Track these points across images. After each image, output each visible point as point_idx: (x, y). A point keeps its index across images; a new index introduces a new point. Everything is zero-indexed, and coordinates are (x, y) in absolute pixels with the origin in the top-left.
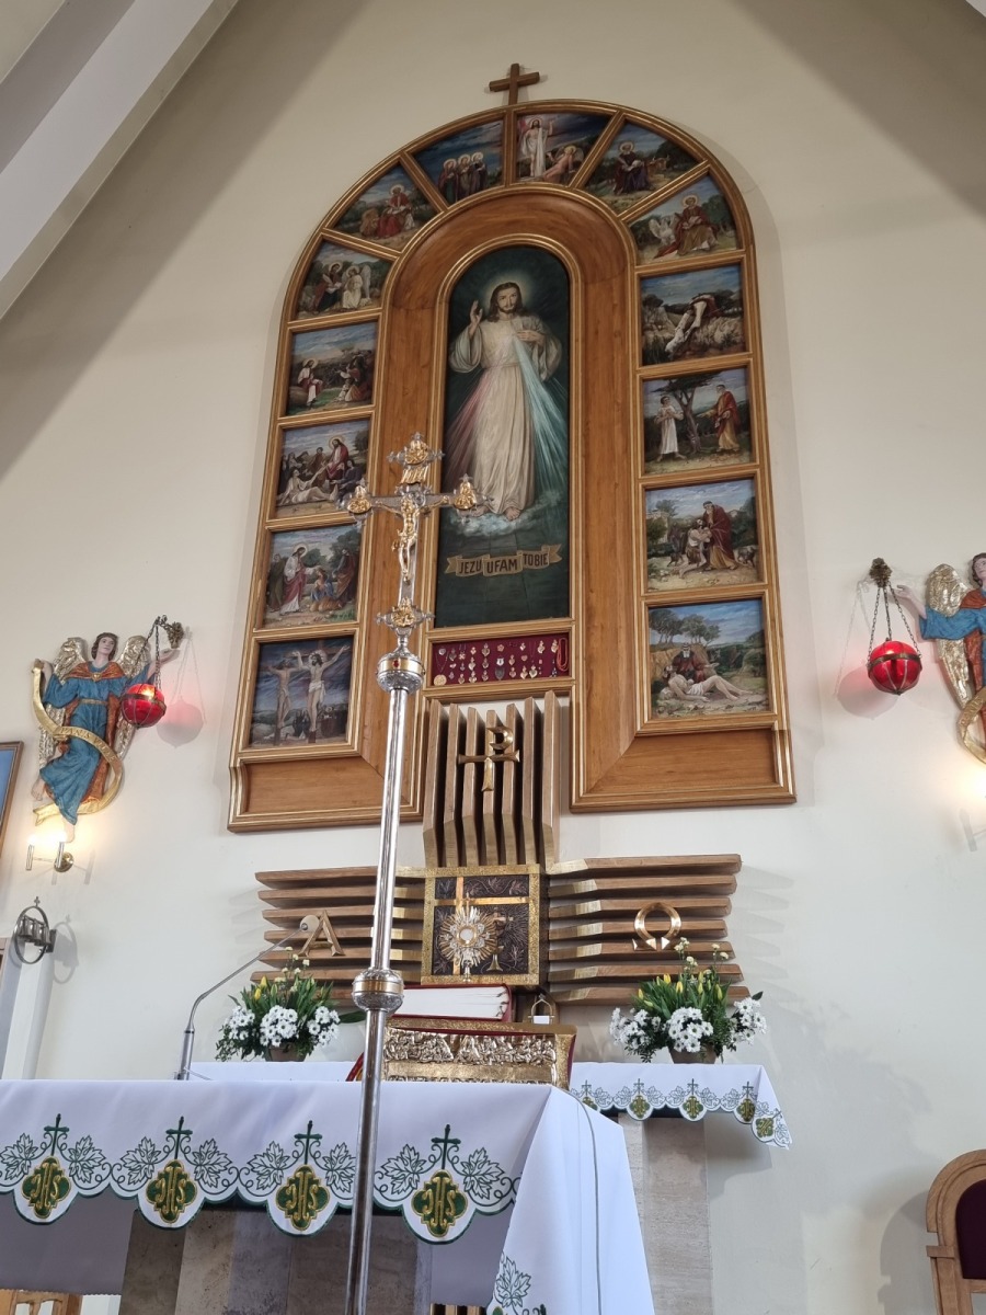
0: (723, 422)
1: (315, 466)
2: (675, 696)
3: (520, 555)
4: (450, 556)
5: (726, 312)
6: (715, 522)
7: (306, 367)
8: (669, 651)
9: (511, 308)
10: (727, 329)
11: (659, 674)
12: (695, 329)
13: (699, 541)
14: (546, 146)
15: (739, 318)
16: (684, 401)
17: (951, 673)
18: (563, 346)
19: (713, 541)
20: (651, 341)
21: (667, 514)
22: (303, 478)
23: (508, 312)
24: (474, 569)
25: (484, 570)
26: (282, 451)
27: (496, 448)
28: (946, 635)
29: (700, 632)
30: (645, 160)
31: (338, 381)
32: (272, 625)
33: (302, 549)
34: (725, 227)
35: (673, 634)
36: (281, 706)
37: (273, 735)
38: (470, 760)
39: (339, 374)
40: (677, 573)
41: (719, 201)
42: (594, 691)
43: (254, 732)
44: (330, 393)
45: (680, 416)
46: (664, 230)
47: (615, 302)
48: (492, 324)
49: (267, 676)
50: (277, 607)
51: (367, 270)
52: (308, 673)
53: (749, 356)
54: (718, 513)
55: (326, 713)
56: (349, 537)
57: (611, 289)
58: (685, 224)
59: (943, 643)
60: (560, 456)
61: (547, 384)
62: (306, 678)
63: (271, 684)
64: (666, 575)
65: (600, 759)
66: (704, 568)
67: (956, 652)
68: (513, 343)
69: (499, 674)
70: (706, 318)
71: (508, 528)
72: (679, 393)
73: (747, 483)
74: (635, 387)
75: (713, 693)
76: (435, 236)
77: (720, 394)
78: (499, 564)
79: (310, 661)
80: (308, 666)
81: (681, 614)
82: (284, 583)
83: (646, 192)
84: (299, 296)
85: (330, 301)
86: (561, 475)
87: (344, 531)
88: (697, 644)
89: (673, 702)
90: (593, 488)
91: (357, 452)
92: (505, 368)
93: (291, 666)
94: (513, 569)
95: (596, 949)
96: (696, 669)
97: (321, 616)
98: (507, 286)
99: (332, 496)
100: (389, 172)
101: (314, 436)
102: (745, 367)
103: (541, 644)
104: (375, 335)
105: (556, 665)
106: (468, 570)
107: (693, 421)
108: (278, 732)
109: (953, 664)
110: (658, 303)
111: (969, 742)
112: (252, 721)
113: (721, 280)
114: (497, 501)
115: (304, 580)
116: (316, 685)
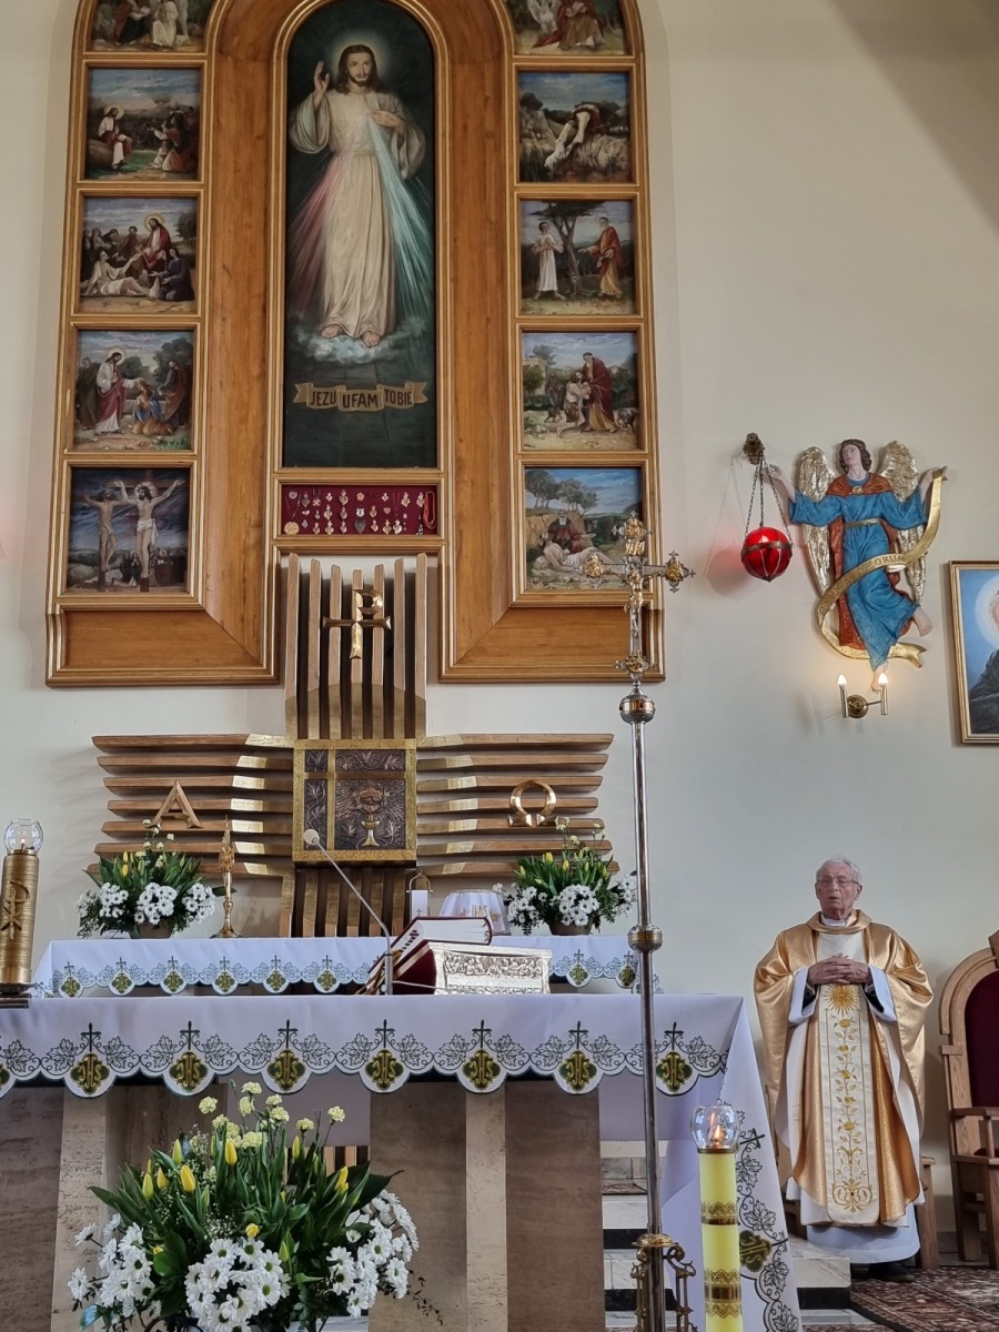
0: (606, 261)
1: (128, 250)
2: (550, 566)
3: (380, 390)
4: (300, 382)
5: (612, 130)
6: (595, 376)
7: (108, 115)
8: (545, 517)
9: (364, 79)
10: (612, 151)
11: (535, 542)
12: (577, 145)
13: (578, 397)
15: (624, 139)
16: (564, 229)
17: (814, 560)
18: (427, 139)
19: (593, 398)
20: (529, 152)
21: (544, 362)
22: (114, 263)
23: (361, 84)
24: (328, 401)
25: (339, 404)
26: (84, 224)
27: (349, 255)
28: (812, 521)
29: (577, 499)
31: (152, 143)
32: (86, 446)
33: (116, 354)
34: (612, 23)
35: (549, 498)
36: (104, 545)
37: (96, 579)
38: (335, 623)
39: (152, 133)
40: (554, 430)
42: (464, 553)
43: (72, 573)
44: (143, 157)
45: (560, 248)
46: (544, 13)
47: (488, 94)
48: (342, 96)
49: (84, 508)
52: (135, 508)
53: (636, 189)
54: (598, 367)
55: (160, 558)
56: (177, 345)
57: (482, 75)
58: (569, 10)
59: (809, 528)
60: (424, 277)
61: (409, 184)
62: (133, 515)
63: (89, 517)
64: (543, 432)
65: (470, 627)
66: (583, 428)
67: (819, 540)
68: (368, 126)
69: (361, 527)
70: (590, 132)
71: (366, 356)
72: (559, 219)
73: (628, 336)
74: (511, 204)
77: (603, 228)
78: (357, 397)
79: (138, 494)
80: (134, 500)
81: (558, 478)
82: (97, 395)
84: (94, 18)
85: (136, 31)
86: (425, 298)
87: (170, 338)
88: (573, 511)
89: (548, 572)
90: (463, 316)
91: (180, 239)
92: (358, 155)
93: (113, 498)
94: (373, 405)
95: (471, 824)
96: (572, 538)
97: (148, 440)
98: (359, 49)
99: (153, 292)
101: (126, 211)
102: (631, 201)
103: (406, 496)
104: (198, 88)
105: (424, 520)
106: (321, 402)
107: (573, 256)
108: (102, 575)
109: (816, 551)
110: (538, 105)
111: (826, 630)
112: (71, 560)
113: (606, 88)
114: (352, 322)
115: (123, 395)
116: (145, 523)
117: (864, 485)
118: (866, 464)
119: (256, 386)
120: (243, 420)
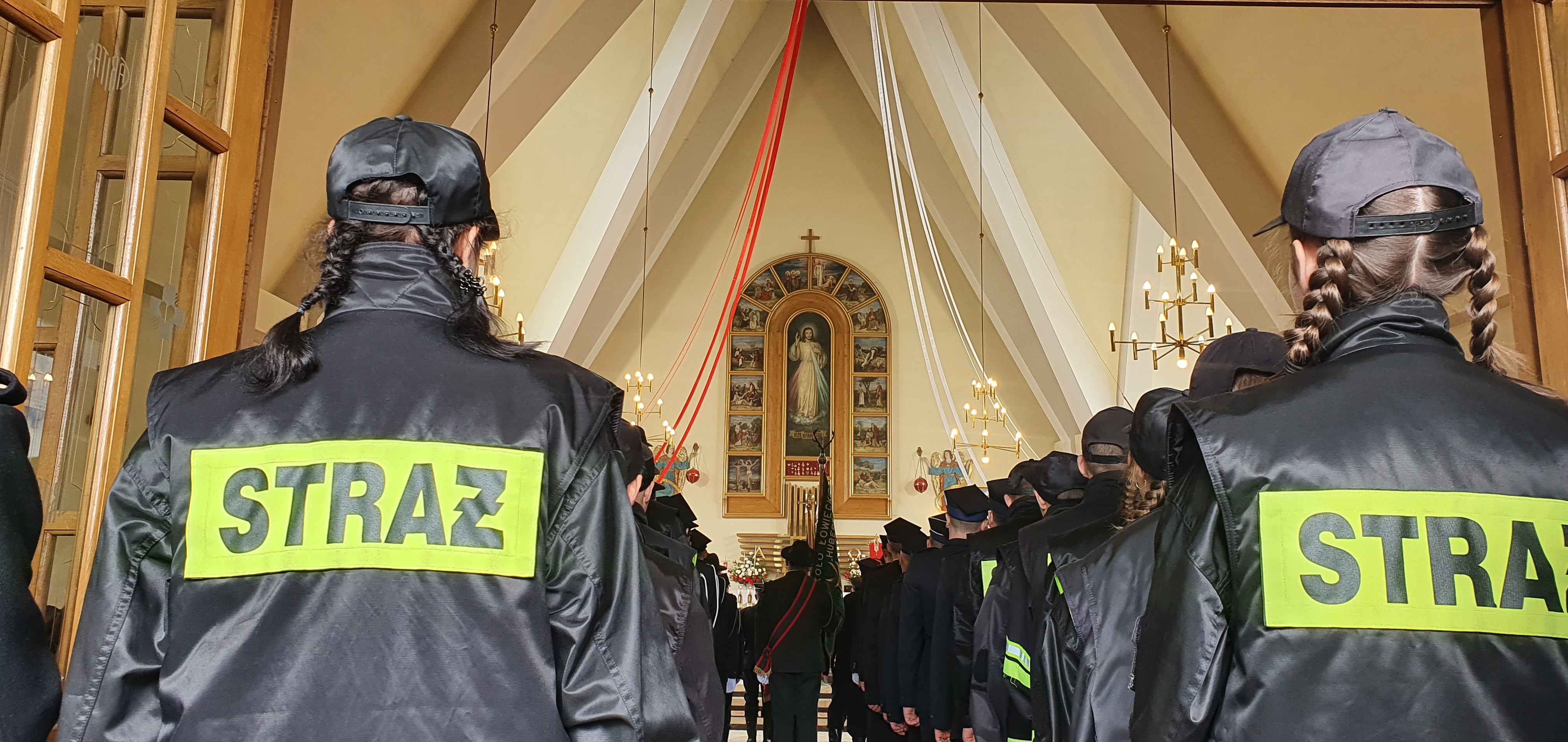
0: (878, 396)
1: (743, 392)
2: (861, 486)
4: (791, 430)
5: (881, 356)
6: (874, 431)
7: (738, 351)
8: (859, 472)
9: (810, 338)
10: (881, 362)
11: (856, 479)
12: (871, 361)
13: (869, 437)
14: (823, 274)
15: (884, 359)
16: (867, 387)
18: (827, 357)
19: (874, 437)
20: (857, 362)
21: (860, 426)
22: (740, 396)
23: (809, 340)
24: (799, 436)
25: (802, 437)
26: (731, 383)
27: (805, 392)
28: (935, 475)
29: (868, 467)
30: (858, 288)
31: (751, 359)
32: (733, 450)
33: (741, 423)
34: (882, 323)
35: (861, 467)
36: (738, 478)
37: (736, 489)
38: (801, 503)
39: (750, 356)
41: (881, 311)
42: (836, 481)
43: (729, 487)
44: (747, 364)
45: (865, 392)
46: (863, 319)
47: (846, 343)
48: (804, 343)
49: (732, 468)
50: (734, 443)
51: (758, 314)
52: (746, 468)
53: (887, 375)
54: (875, 427)
55: (753, 483)
56: (757, 420)
57: (844, 338)
58: (869, 318)
60: (826, 399)
61: (822, 370)
62: (746, 470)
63: (734, 470)
64: (859, 447)
65: (838, 503)
66: (871, 446)
68: (811, 352)
69: (808, 473)
70: (875, 357)
72: (865, 384)
73: (884, 419)
74: (851, 378)
75: (871, 486)
76: (783, 306)
77: (878, 386)
78: (806, 435)
79: (747, 463)
80: (746, 466)
81: (863, 461)
82: (736, 435)
83: (857, 302)
84: (734, 322)
85: (745, 324)
86: (827, 406)
87: (755, 418)
88: (868, 471)
89: (860, 488)
90: (837, 412)
91: (758, 389)
92: (808, 362)
93: (740, 465)
94: (811, 437)
96: (867, 479)
97: (749, 448)
98: (809, 329)
99: (750, 404)
100: (765, 272)
101: (743, 380)
102: (886, 379)
104: (763, 342)
106: (797, 436)
107: (869, 394)
108: (737, 487)
110: (860, 348)
111: (938, 506)
112: (729, 483)
113: (880, 342)
114: (806, 412)
115: (743, 434)
116: (749, 472)
117: (950, 464)
118: (951, 458)
119: (779, 431)
120: (775, 441)
